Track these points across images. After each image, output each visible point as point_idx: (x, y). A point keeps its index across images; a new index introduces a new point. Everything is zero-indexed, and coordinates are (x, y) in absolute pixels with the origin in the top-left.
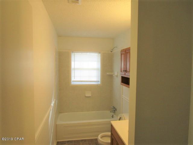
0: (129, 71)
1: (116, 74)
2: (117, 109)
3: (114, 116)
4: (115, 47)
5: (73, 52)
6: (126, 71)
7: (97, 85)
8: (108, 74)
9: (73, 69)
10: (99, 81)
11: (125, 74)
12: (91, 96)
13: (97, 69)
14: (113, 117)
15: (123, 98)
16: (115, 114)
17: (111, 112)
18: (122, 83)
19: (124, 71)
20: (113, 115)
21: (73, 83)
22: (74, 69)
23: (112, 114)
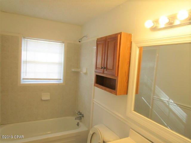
0: (112, 68)
1: (84, 71)
2: (84, 115)
3: (80, 124)
4: (84, 36)
5: (24, 38)
6: (105, 68)
7: (59, 84)
8: (73, 70)
9: (24, 62)
10: (61, 79)
11: (103, 73)
12: (49, 98)
13: (59, 64)
14: (78, 124)
15: (94, 102)
16: (81, 121)
17: (76, 119)
18: (97, 84)
19: (102, 68)
20: (78, 123)
21: (23, 82)
22: (26, 62)
23: (78, 121)
